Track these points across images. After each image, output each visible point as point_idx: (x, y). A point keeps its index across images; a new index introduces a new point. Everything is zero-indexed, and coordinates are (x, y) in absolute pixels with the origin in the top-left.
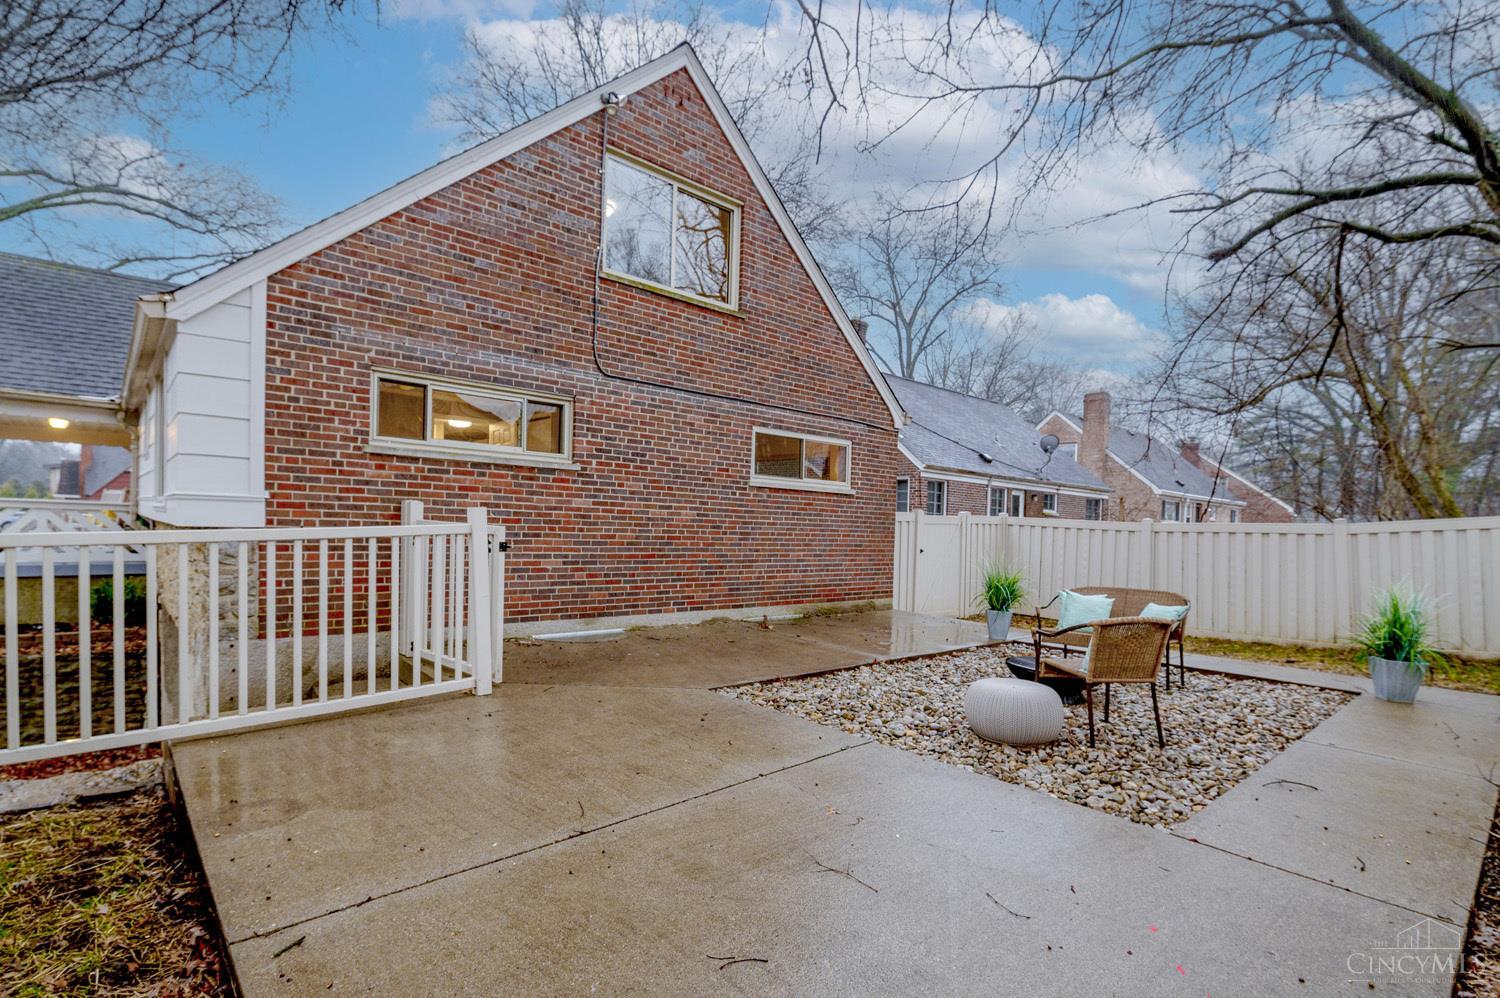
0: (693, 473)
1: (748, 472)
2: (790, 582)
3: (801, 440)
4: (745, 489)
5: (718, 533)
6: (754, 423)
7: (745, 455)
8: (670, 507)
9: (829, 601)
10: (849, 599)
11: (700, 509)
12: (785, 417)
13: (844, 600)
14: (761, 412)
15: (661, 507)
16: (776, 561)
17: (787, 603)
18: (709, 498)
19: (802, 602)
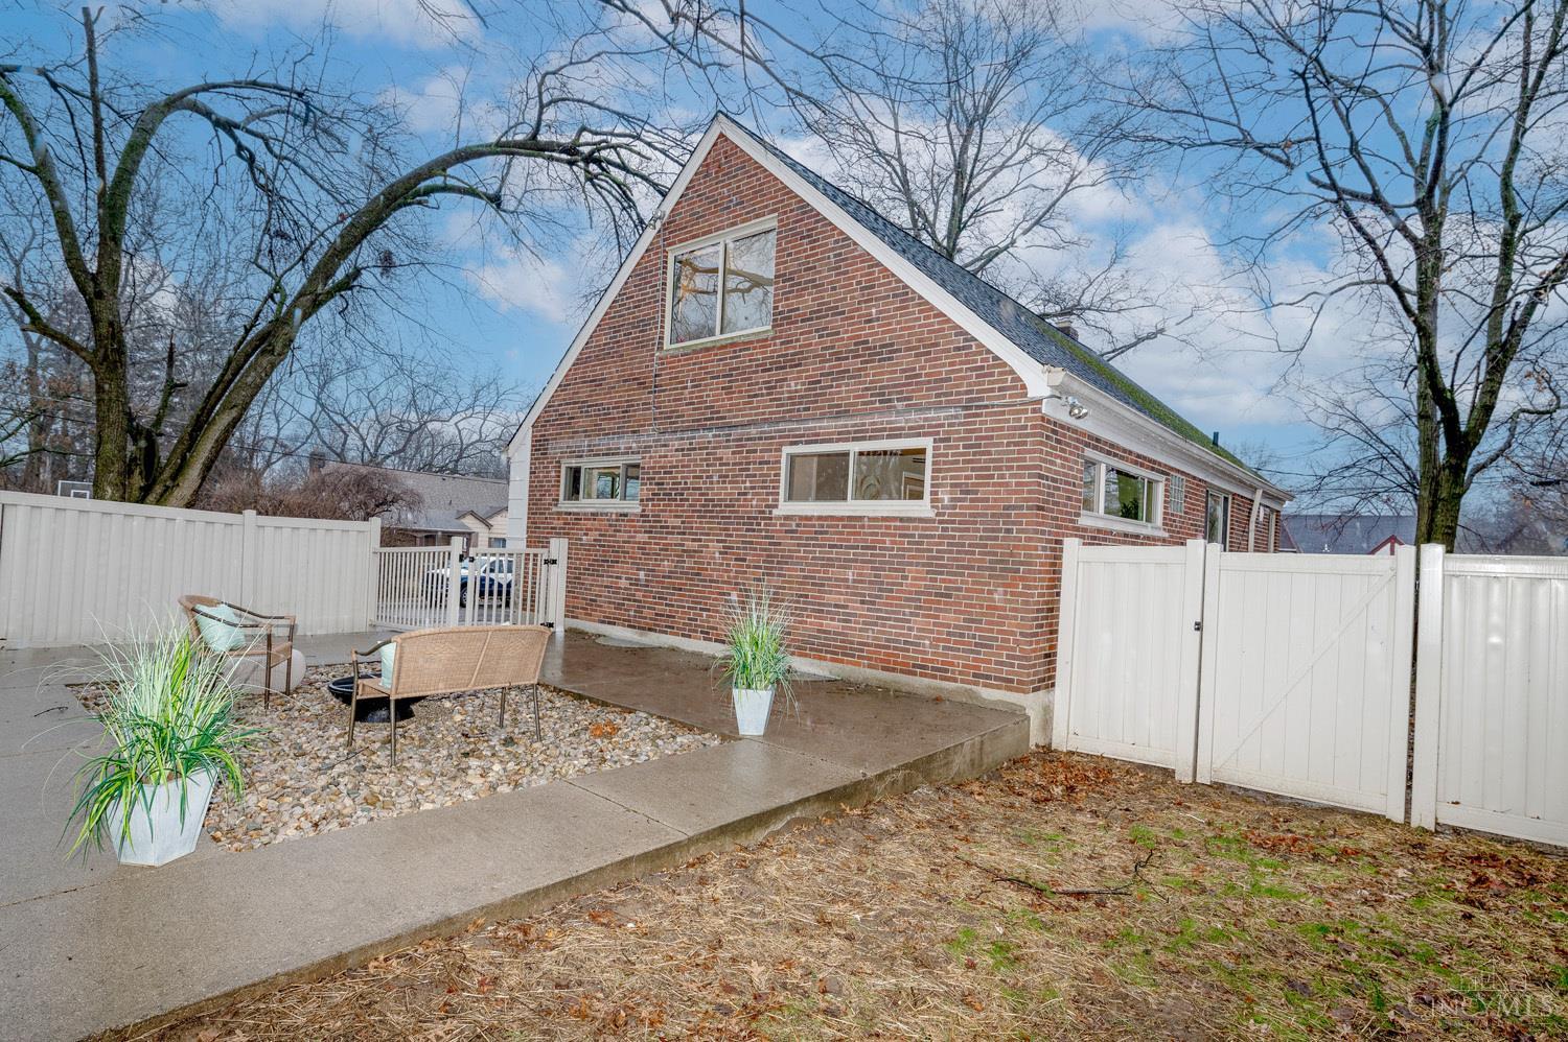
0: (720, 506)
1: (777, 500)
2: (825, 632)
3: (846, 455)
4: (771, 519)
5: (742, 566)
6: (782, 444)
7: (772, 481)
8: (700, 540)
9: (884, 669)
10: (922, 675)
11: (725, 541)
12: (820, 428)
13: (915, 674)
14: (790, 430)
15: (694, 540)
16: (804, 603)
17: (820, 658)
18: (734, 530)
19: (842, 661)
